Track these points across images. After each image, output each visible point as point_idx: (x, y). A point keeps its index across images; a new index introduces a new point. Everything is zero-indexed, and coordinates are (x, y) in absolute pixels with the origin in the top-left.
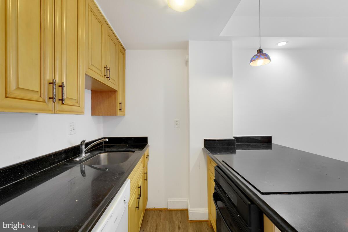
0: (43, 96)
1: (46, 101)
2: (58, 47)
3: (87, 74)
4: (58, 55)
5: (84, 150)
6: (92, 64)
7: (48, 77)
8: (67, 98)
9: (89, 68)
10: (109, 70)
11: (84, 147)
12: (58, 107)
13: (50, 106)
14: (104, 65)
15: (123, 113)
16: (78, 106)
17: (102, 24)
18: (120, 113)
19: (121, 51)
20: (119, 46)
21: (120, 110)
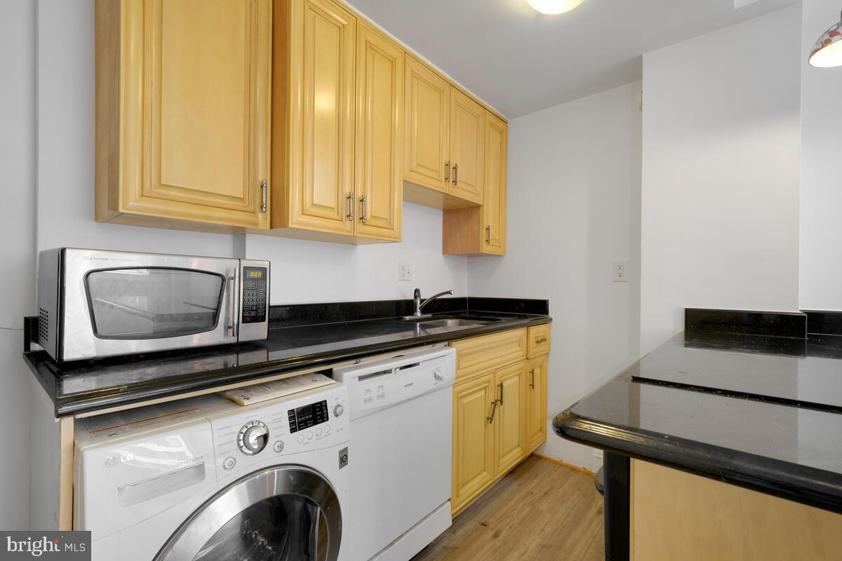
0: (340, 214)
1: (344, 219)
2: (360, 150)
3: (407, 180)
4: (360, 161)
5: (419, 305)
6: (418, 164)
7: (347, 190)
8: (372, 216)
9: (411, 171)
10: (455, 168)
11: (418, 302)
12: (359, 227)
13: (348, 226)
14: (445, 158)
15: (499, 249)
16: (391, 228)
17: (441, 92)
18: (489, 249)
19: (491, 124)
20: (488, 116)
21: (488, 241)
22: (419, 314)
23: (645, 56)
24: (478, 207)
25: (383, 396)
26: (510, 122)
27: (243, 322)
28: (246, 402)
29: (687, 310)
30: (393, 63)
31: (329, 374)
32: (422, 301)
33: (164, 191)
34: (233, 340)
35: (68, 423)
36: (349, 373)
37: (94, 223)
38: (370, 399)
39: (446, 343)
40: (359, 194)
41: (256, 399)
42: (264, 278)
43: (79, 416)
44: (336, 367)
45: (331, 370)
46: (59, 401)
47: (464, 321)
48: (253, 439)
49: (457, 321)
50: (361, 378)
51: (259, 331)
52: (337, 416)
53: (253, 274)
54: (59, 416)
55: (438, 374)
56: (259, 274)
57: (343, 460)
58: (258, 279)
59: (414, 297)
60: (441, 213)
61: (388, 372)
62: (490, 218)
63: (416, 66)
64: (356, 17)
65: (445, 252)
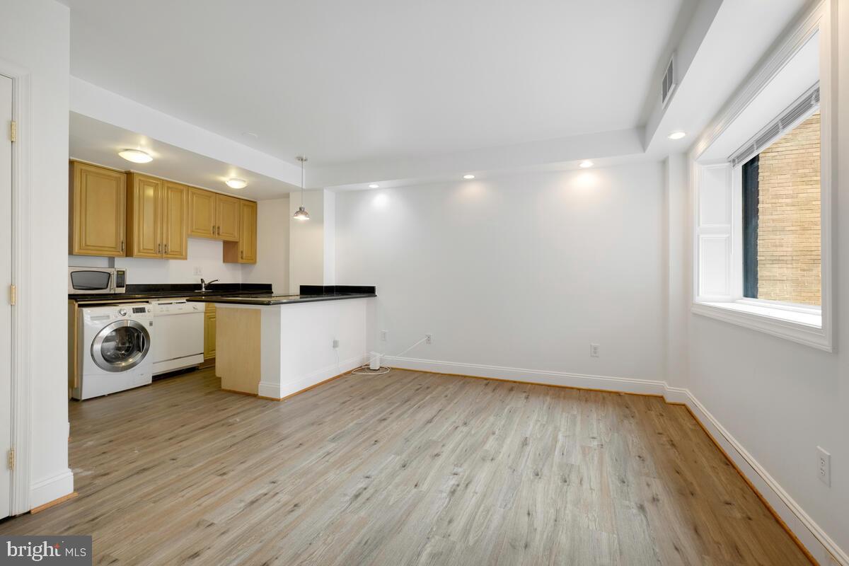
0: (155, 251)
1: (157, 253)
5: (204, 286)
7: (159, 242)
8: (171, 251)
9: (192, 232)
10: (219, 228)
11: (203, 284)
12: (164, 255)
13: (159, 255)
14: (212, 225)
15: (252, 260)
16: (181, 255)
17: (210, 197)
18: (244, 261)
19: (244, 205)
20: (242, 202)
21: (242, 258)
22: (204, 290)
24: (237, 242)
25: (168, 310)
26: (258, 202)
27: (117, 288)
29: (301, 286)
30: (182, 191)
31: (147, 302)
32: (205, 284)
34: (113, 292)
35: (77, 304)
36: (154, 302)
38: (163, 311)
40: (165, 243)
41: (122, 305)
42: (124, 274)
43: (79, 303)
44: (149, 300)
48: (122, 313)
50: (159, 304)
51: (123, 290)
52: (148, 313)
53: (119, 273)
55: (195, 307)
56: (122, 273)
57: (151, 324)
58: (121, 275)
59: (200, 283)
60: (222, 244)
61: (171, 303)
62: (244, 247)
63: (194, 190)
64: (163, 180)
65: (224, 261)
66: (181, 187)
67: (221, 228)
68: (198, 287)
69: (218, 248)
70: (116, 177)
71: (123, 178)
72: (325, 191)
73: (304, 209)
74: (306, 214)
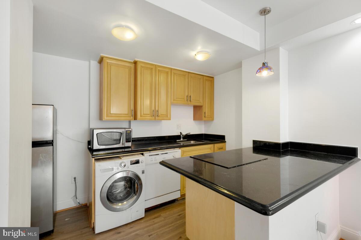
1: (152, 116)
4: (157, 101)
5: (182, 137)
6: (176, 98)
7: (153, 109)
8: (161, 115)
9: (174, 100)
10: (190, 97)
11: (182, 135)
12: (157, 118)
13: (153, 118)
14: (186, 94)
15: (211, 118)
16: (167, 117)
17: (185, 75)
18: (206, 119)
19: (206, 80)
20: (205, 78)
21: (205, 117)
22: (182, 139)
23: (242, 61)
24: (202, 106)
25: (156, 160)
26: (215, 77)
27: (126, 142)
28: (122, 158)
29: (254, 141)
30: (167, 73)
31: (142, 154)
32: (183, 135)
33: (111, 115)
34: (124, 146)
35: (93, 159)
36: (147, 154)
37: (99, 121)
38: (152, 161)
39: (179, 148)
40: (157, 109)
41: (124, 158)
43: (95, 158)
44: (144, 153)
45: (143, 153)
46: (93, 155)
47: (196, 141)
48: (123, 165)
49: (194, 141)
50: (150, 156)
51: (129, 144)
52: (142, 163)
53: (128, 132)
54: (92, 157)
55: (174, 156)
56: (130, 132)
57: (143, 172)
59: (180, 134)
60: (193, 107)
61: (158, 154)
62: (206, 109)
63: (175, 72)
64: (156, 65)
65: (194, 120)
66: (167, 70)
67: (192, 97)
68: (178, 137)
69: (190, 111)
70: (128, 67)
71: (133, 66)
72: (280, 48)
73: (267, 63)
74: (269, 69)
